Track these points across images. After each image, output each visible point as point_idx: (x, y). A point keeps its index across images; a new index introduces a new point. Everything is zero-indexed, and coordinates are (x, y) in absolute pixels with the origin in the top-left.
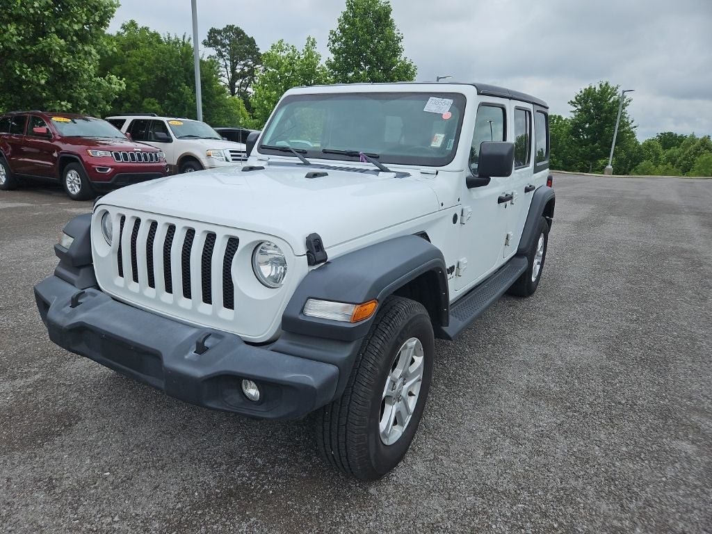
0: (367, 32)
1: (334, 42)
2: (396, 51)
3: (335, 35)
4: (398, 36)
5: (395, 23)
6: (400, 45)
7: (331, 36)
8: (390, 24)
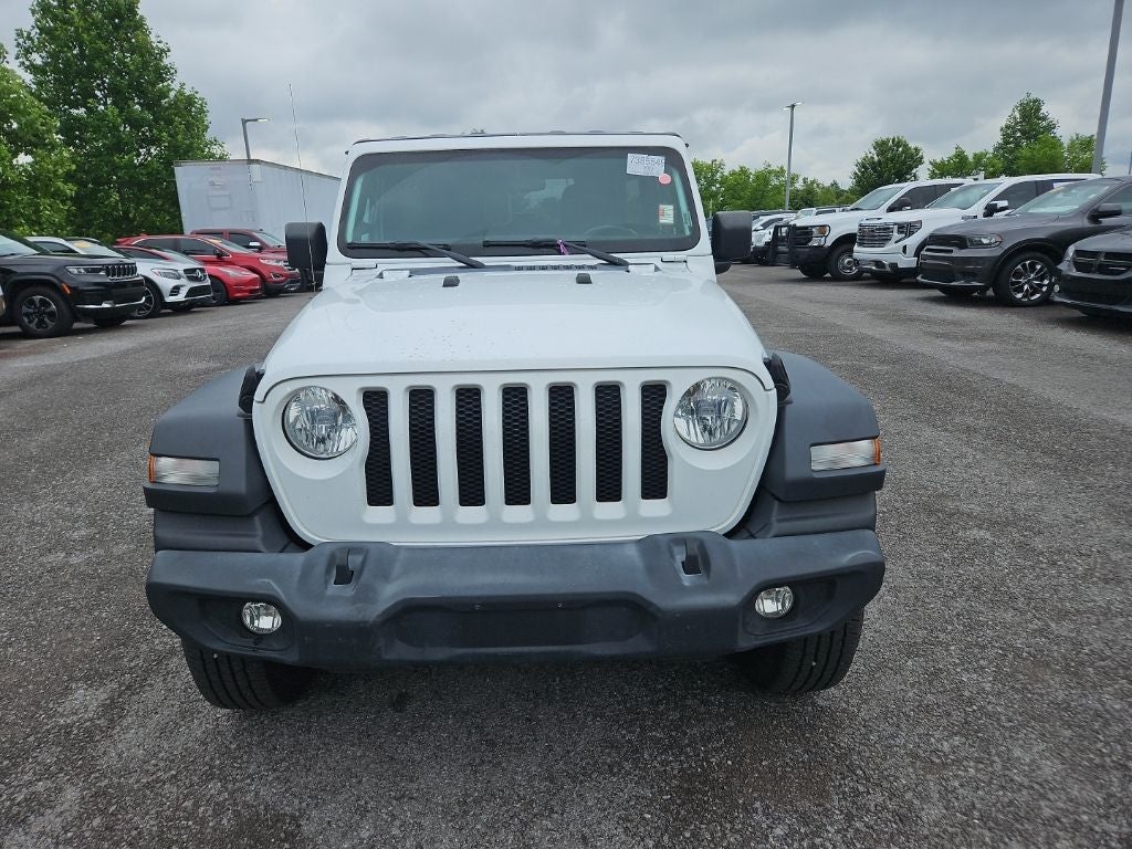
0: (99, 36)
1: (28, 51)
2: (161, 73)
3: (29, 38)
4: (160, 46)
5: (149, 23)
6: (166, 61)
7: (21, 41)
8: (139, 26)
